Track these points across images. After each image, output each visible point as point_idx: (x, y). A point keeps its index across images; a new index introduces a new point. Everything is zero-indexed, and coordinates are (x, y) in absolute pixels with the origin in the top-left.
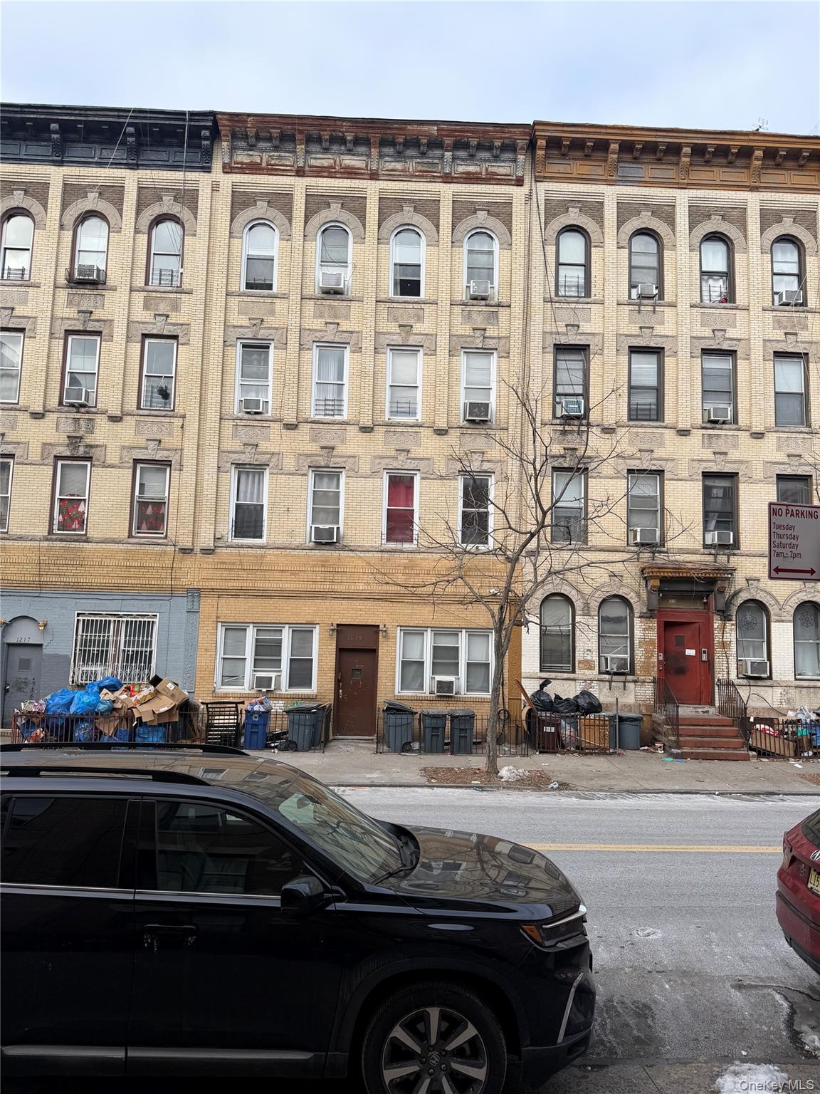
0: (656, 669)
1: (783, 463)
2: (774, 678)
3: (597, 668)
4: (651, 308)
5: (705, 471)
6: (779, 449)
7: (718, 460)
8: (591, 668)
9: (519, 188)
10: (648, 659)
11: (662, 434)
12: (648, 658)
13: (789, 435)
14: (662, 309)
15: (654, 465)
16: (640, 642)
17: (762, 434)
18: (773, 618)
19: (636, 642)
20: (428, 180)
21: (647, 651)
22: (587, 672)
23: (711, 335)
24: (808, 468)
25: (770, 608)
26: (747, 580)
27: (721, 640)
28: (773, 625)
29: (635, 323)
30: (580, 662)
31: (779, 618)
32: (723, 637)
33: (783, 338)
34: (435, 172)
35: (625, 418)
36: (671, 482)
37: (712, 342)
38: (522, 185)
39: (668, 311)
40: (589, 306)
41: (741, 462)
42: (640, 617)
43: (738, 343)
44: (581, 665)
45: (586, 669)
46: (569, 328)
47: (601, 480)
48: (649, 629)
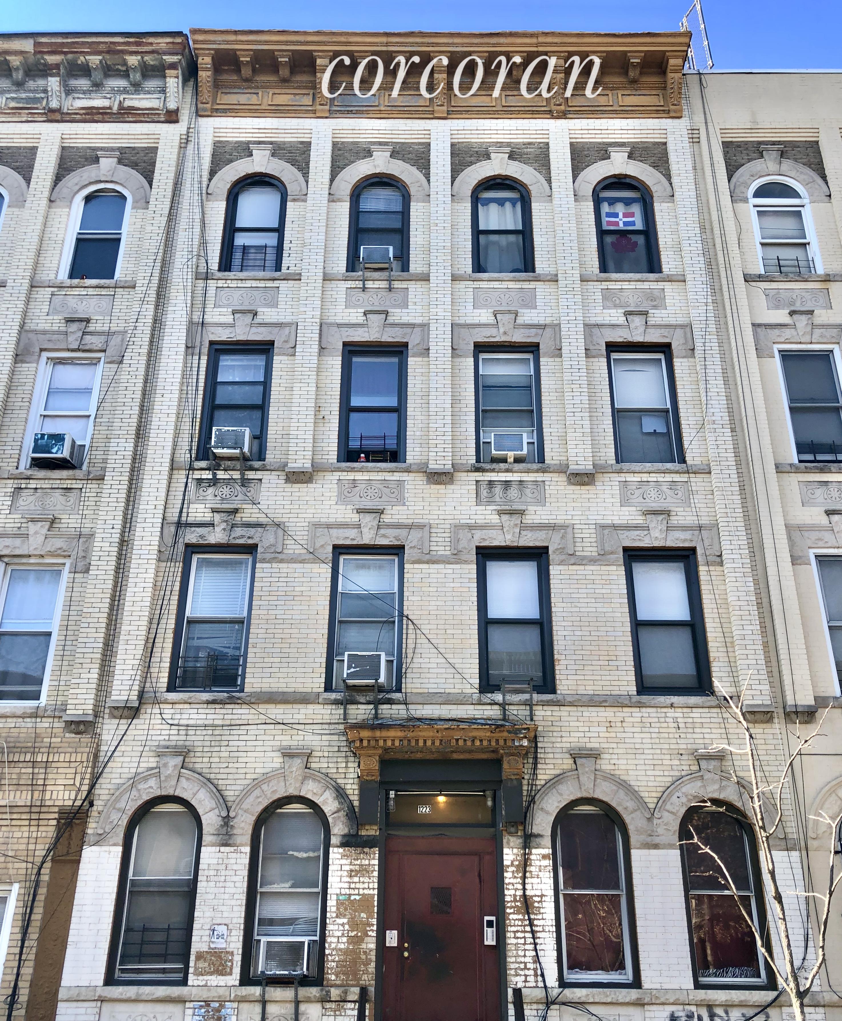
0: (372, 967)
1: (636, 527)
2: (647, 981)
3: (237, 970)
4: (384, 284)
5: (482, 545)
6: (625, 502)
7: (506, 525)
8: (222, 971)
9: (172, 126)
10: (354, 943)
11: (400, 483)
12: (356, 941)
13: (645, 477)
14: (404, 285)
15: (384, 536)
16: (339, 903)
17: (592, 475)
18: (634, 840)
19: (331, 903)
20: (24, 119)
21: (354, 924)
22: (214, 980)
23: (492, 320)
24: (687, 535)
25: (627, 819)
26: (575, 757)
27: (520, 893)
28: (635, 853)
29: (356, 306)
30: (200, 956)
31: (649, 839)
32: (524, 884)
33: (622, 320)
34: (37, 109)
35: (333, 456)
36: (416, 566)
37: (493, 331)
38: (177, 121)
39: (414, 288)
40: (276, 284)
41: (553, 527)
42: (343, 845)
43: (540, 331)
44: (201, 964)
45: (211, 974)
46: (237, 316)
47: (281, 565)
48: (363, 871)
